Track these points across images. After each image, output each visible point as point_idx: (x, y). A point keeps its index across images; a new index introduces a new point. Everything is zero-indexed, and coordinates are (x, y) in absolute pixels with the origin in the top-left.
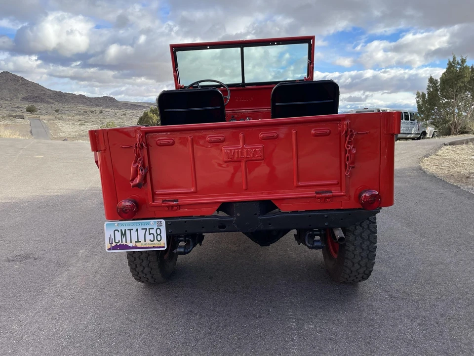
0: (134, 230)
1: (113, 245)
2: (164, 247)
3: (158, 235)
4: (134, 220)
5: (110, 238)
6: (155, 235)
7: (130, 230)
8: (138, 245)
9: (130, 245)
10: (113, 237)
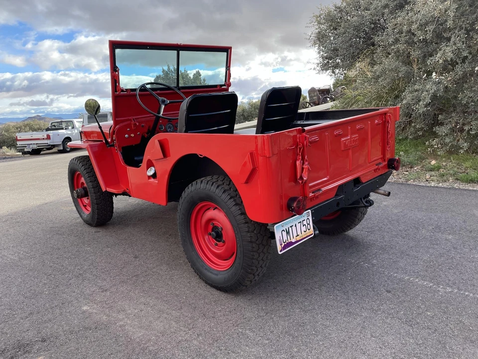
0: (294, 226)
1: (283, 246)
2: (312, 234)
3: (308, 224)
4: (292, 217)
5: (280, 240)
6: (307, 225)
7: (291, 227)
8: (298, 238)
9: (293, 241)
10: (281, 238)
